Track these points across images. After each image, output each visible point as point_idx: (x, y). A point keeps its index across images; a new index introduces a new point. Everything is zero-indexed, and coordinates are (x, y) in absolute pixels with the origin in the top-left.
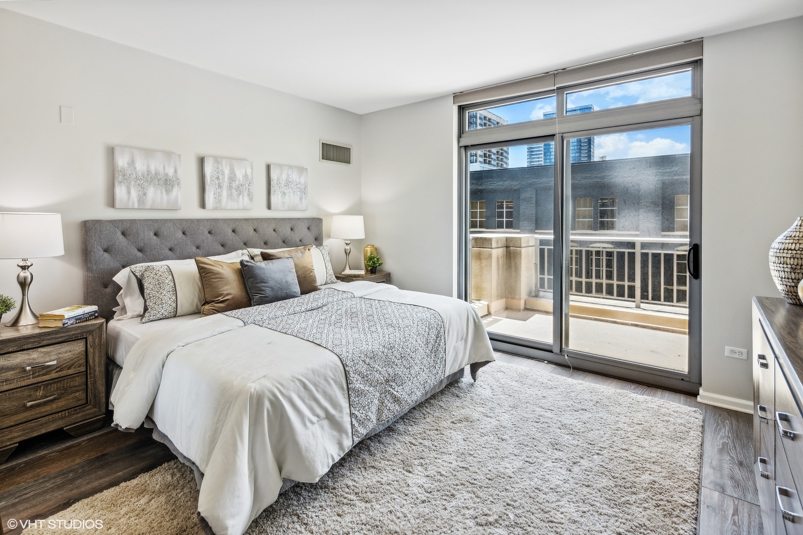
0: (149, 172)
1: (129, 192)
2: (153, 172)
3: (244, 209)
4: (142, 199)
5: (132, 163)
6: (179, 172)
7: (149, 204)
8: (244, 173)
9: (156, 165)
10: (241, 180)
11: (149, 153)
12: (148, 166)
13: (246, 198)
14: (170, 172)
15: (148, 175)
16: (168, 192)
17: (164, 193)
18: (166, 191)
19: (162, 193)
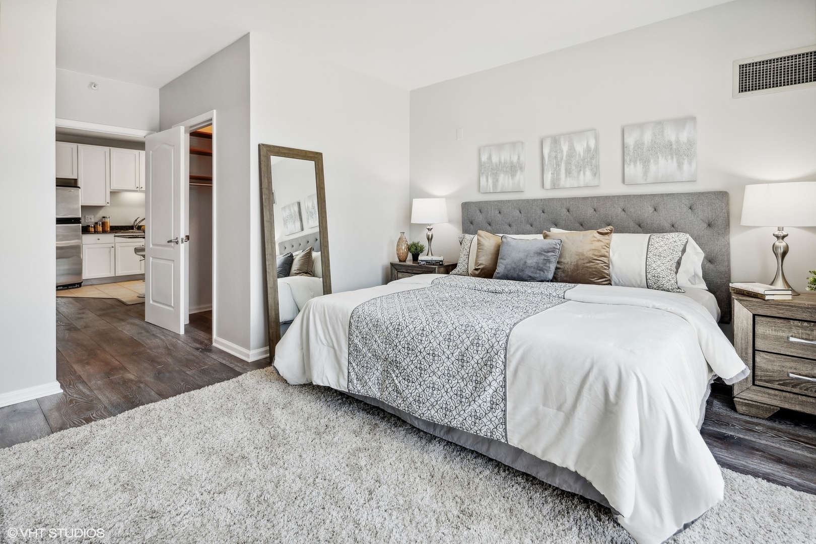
0: (500, 162)
1: (487, 180)
2: (503, 161)
3: (587, 186)
4: (495, 184)
5: (490, 158)
6: (522, 158)
7: (499, 189)
8: (585, 145)
9: (505, 156)
10: (582, 154)
11: (500, 147)
12: (500, 158)
13: (588, 174)
14: (515, 159)
15: (499, 165)
16: (513, 176)
17: (510, 177)
18: (512, 176)
19: (509, 178)
